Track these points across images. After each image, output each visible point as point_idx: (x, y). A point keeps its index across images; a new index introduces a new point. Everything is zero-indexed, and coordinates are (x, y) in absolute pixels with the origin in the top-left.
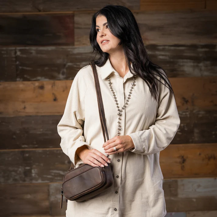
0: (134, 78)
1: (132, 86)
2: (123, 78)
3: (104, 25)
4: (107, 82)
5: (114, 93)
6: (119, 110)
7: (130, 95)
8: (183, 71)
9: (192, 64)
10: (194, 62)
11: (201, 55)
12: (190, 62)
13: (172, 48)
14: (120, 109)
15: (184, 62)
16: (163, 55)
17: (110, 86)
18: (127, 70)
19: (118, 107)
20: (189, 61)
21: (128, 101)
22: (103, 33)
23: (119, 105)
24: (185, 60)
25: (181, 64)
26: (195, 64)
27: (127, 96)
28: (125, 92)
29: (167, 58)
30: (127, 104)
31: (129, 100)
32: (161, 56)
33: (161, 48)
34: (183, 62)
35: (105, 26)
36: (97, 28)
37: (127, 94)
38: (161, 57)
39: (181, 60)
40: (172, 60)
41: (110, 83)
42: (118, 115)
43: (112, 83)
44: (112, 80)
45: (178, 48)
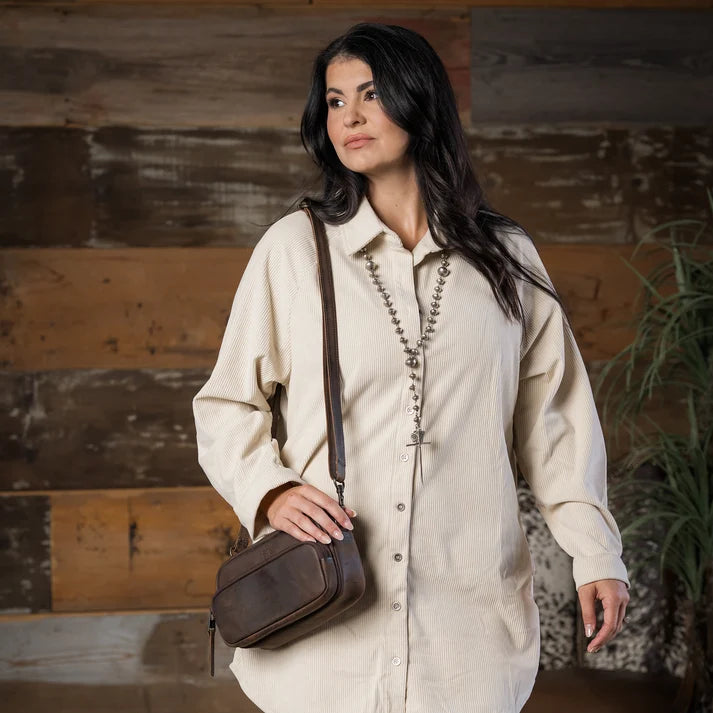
0: (445, 253)
1: (439, 276)
2: (411, 251)
3: (362, 88)
4: (363, 264)
5: (386, 297)
6: (409, 351)
7: (436, 306)
8: (231, 224)
9: (262, 200)
10: (268, 195)
11: (293, 169)
12: (255, 193)
13: (192, 141)
14: (412, 346)
15: (234, 192)
16: (157, 167)
17: (373, 276)
18: (422, 230)
19: (404, 341)
20: (250, 187)
21: (433, 322)
22: (357, 114)
23: (405, 335)
24: (237, 187)
25: (224, 199)
26: (274, 201)
27: (429, 308)
28: (421, 296)
29: (173, 176)
30: (431, 330)
31: (436, 318)
32: (152, 167)
33: (150, 139)
34: (227, 192)
35: (364, 92)
36: (330, 96)
37: (428, 300)
38: (150, 173)
39: (223, 186)
40: (189, 184)
41: (373, 268)
42: (407, 364)
43: (377, 267)
44: (377, 259)
45: (210, 142)
